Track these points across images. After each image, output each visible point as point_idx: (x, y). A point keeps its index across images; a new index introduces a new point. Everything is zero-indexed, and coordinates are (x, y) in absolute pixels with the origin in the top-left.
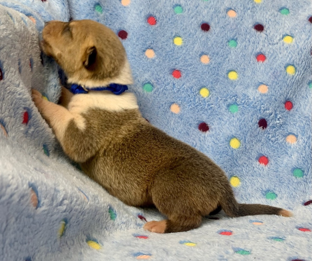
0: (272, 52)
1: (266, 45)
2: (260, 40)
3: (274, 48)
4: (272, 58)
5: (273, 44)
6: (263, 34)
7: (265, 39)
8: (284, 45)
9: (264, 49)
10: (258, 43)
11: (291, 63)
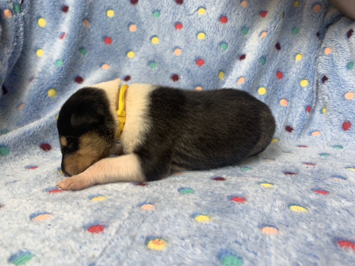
0: (187, 22)
1: (183, 16)
2: (179, 12)
3: (189, 18)
4: (187, 27)
5: (190, 15)
6: (182, 7)
7: (183, 10)
8: (198, 16)
9: (182, 19)
10: (177, 14)
11: (201, 30)
